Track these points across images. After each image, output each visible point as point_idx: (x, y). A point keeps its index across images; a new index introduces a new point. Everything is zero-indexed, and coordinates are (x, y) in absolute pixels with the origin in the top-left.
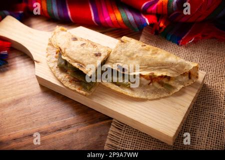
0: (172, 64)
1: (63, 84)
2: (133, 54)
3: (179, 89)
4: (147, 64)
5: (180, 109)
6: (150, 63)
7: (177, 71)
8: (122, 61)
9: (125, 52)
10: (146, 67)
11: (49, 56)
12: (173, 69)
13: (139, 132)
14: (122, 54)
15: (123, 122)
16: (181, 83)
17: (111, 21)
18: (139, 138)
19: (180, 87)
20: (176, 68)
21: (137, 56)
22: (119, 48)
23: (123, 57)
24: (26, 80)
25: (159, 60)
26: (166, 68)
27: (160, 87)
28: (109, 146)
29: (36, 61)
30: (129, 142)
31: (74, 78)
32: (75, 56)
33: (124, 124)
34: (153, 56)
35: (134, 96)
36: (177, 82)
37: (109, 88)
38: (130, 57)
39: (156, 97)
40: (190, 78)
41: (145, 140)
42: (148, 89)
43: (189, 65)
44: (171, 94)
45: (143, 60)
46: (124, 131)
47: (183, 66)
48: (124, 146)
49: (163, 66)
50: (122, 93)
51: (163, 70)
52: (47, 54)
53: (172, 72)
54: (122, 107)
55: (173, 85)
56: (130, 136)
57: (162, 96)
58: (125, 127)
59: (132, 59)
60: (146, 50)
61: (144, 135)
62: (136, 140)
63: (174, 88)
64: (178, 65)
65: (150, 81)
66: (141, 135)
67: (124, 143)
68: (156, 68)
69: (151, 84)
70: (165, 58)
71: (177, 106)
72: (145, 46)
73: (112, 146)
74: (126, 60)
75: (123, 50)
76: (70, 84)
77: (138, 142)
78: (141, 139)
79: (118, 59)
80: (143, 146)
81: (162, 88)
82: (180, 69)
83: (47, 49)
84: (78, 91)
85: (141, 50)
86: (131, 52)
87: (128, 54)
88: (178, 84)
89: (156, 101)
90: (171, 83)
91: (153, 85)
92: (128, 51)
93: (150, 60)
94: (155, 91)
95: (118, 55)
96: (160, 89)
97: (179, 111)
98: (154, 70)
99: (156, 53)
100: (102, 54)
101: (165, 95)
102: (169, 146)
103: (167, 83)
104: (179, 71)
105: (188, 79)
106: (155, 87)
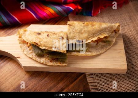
0: (106, 28)
1: (46, 65)
2: (81, 30)
3: (114, 41)
4: (92, 33)
5: (121, 52)
6: (94, 32)
7: (109, 31)
8: (77, 37)
9: (75, 31)
10: (92, 35)
11: (25, 51)
12: (107, 31)
13: (104, 74)
14: (74, 33)
15: (92, 72)
16: (113, 37)
17: (48, 15)
18: (106, 77)
19: (114, 40)
20: (109, 30)
21: (84, 31)
22: (71, 30)
23: (76, 34)
24: (14, 72)
25: (98, 29)
26: (103, 32)
27: (104, 44)
28: (93, 89)
29: (17, 57)
30: (102, 82)
31: (52, 58)
32: (49, 45)
33: (92, 73)
34: (93, 27)
35: (93, 55)
36: (111, 38)
37: (77, 56)
38: (80, 33)
39: (105, 50)
40: (116, 33)
41: (109, 77)
42: (98, 48)
43: (115, 26)
44: (111, 45)
45: (89, 32)
46: (95, 77)
47: (112, 27)
48: (100, 85)
49: (101, 31)
50: (86, 56)
51: (102, 34)
52: (22, 50)
53: (107, 33)
54: (90, 64)
55: (110, 40)
56: (100, 78)
57: (108, 49)
58: (94, 75)
59: (82, 33)
60: (87, 25)
61: (107, 74)
62: (105, 79)
63: (111, 41)
64: (109, 28)
65: (96, 43)
66: (106, 75)
67: (100, 84)
68: (98, 34)
69: (98, 44)
70: (100, 26)
71: (119, 51)
72: (84, 23)
73: (94, 88)
74: (79, 36)
75: (74, 30)
76: (52, 63)
77: (107, 80)
78: (107, 77)
79: (74, 37)
80: (111, 81)
81: (105, 44)
82: (111, 29)
83: (21, 47)
84: (61, 65)
85: (84, 26)
86: (79, 30)
87: (78, 31)
88: (112, 38)
89: (106, 53)
90: (109, 39)
91: (99, 44)
92: (77, 30)
93: (93, 30)
94: (103, 47)
95: (73, 34)
96: (104, 45)
97: (121, 53)
98: (98, 35)
99: (93, 25)
100: (64, 37)
101: (109, 47)
102: (123, 75)
103: (106, 40)
104: (110, 31)
105: (115, 34)
106: (101, 45)
